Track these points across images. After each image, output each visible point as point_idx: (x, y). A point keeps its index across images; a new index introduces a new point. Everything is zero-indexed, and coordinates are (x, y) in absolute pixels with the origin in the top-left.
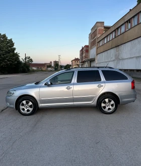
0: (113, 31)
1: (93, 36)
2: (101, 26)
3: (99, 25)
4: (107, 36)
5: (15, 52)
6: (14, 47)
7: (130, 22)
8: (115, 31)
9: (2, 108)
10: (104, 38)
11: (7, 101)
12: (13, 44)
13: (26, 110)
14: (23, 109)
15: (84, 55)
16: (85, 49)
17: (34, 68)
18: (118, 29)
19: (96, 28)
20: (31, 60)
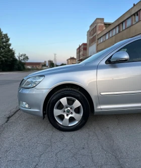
0: (117, 26)
1: (92, 33)
2: (101, 23)
3: (99, 21)
4: (110, 31)
5: (11, 48)
6: (10, 42)
7: (137, 15)
8: (119, 25)
9: (8, 114)
10: (106, 34)
11: (21, 98)
12: (8, 40)
13: (67, 118)
14: (61, 117)
15: (81, 53)
16: (82, 47)
17: (29, 67)
18: (122, 23)
19: (96, 25)
20: (27, 58)
